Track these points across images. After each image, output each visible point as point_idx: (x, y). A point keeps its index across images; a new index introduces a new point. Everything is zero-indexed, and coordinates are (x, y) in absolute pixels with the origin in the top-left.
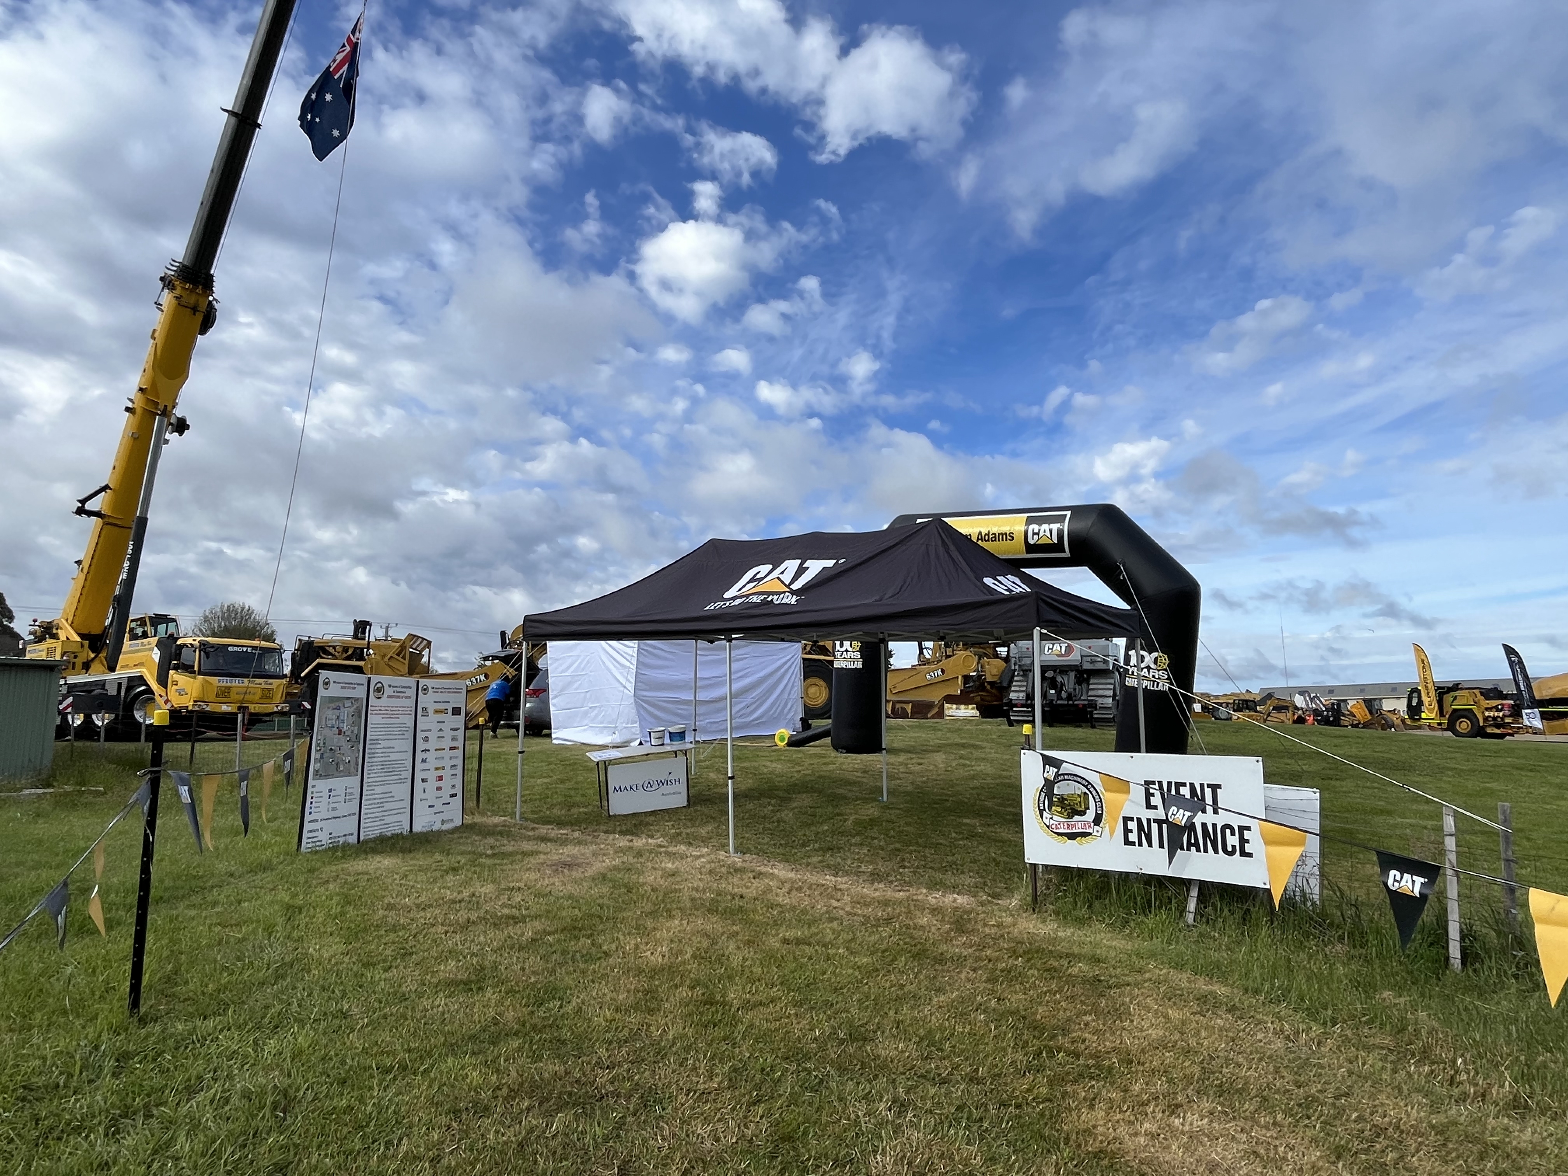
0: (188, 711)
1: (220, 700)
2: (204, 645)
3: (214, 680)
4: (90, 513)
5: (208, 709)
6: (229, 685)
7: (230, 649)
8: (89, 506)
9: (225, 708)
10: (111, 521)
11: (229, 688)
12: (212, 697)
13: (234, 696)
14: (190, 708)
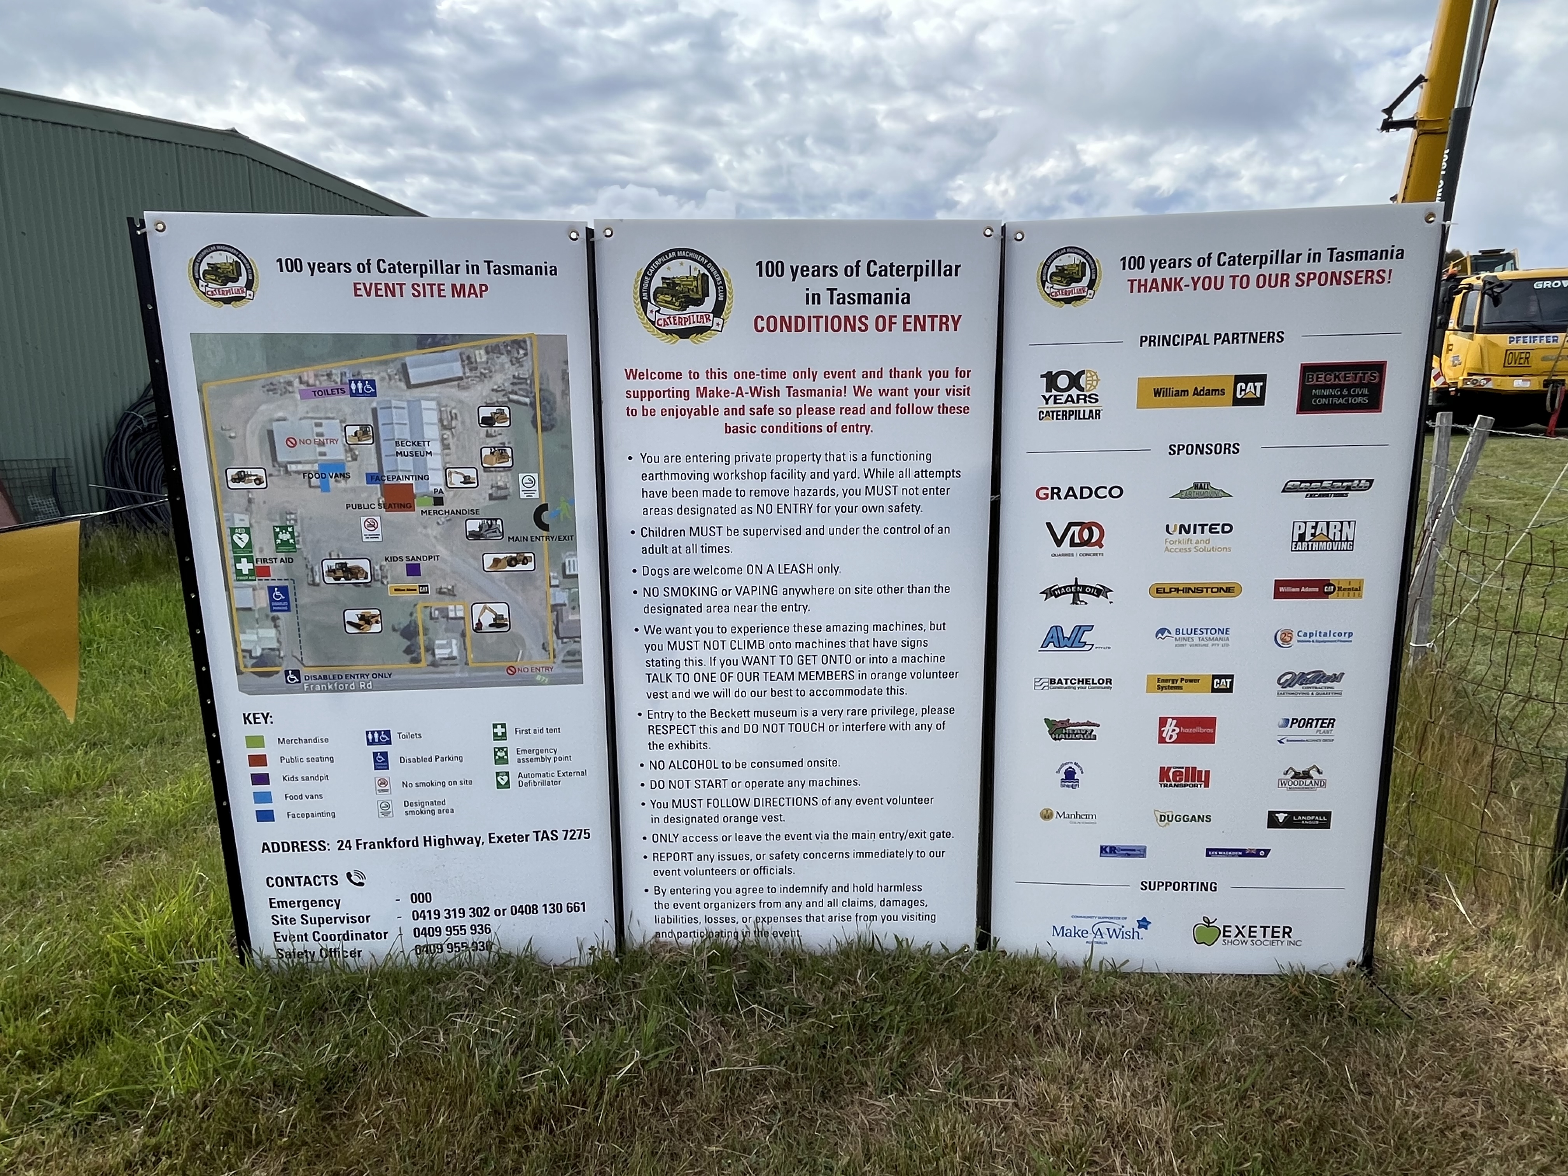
0: (1457, 390)
1: (1510, 371)
2: (1490, 283)
3: (1502, 340)
4: (1399, 125)
5: (1490, 385)
6: (1528, 345)
7: (1538, 285)
8: (1397, 116)
9: (1519, 384)
10: (1428, 127)
11: (1528, 352)
12: (1497, 368)
13: (1536, 363)
14: (1460, 385)
